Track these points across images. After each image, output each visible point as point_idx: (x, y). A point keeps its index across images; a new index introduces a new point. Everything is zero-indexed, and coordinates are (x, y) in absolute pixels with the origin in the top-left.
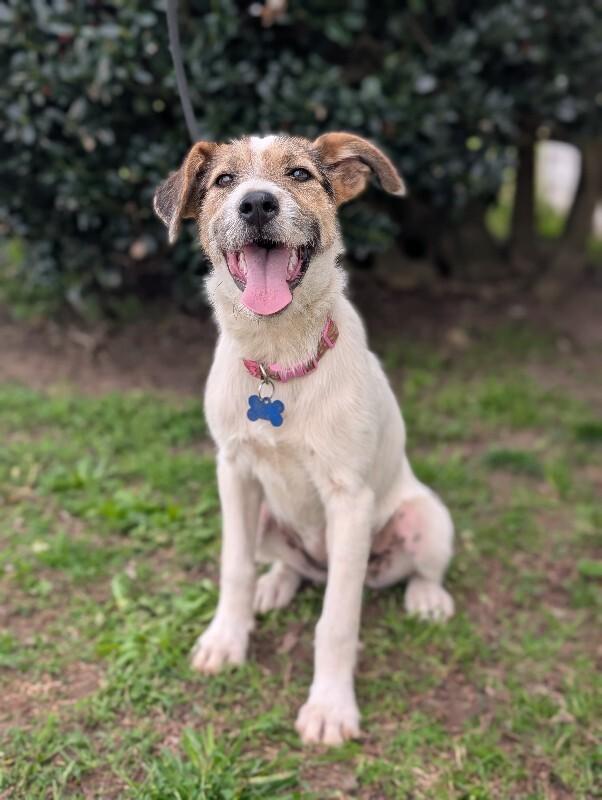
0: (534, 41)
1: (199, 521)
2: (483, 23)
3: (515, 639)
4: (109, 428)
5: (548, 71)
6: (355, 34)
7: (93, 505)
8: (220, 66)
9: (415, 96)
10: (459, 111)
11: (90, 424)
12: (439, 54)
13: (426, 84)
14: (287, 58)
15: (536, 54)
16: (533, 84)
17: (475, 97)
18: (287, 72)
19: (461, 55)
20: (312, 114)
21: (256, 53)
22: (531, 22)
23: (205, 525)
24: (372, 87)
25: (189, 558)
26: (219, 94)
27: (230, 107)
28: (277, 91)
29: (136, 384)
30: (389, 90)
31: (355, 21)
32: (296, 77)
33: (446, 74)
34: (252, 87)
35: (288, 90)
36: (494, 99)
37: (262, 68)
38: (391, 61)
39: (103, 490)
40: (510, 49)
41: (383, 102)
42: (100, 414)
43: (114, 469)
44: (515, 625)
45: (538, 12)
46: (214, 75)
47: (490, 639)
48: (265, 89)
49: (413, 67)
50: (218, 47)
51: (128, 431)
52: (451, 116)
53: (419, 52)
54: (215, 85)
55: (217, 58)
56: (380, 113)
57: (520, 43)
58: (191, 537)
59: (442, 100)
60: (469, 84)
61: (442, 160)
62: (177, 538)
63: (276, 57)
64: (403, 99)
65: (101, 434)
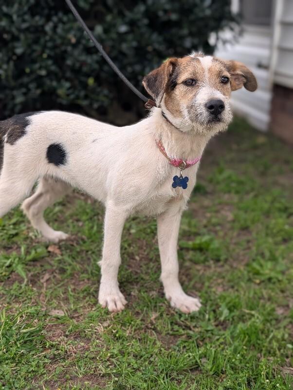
0: (174, 11)
1: (12, 226)
5: (178, 24)
6: (92, 4)
8: (27, 17)
10: (139, 42)
12: (129, 15)
13: (123, 29)
14: (60, 14)
15: (174, 17)
16: (174, 31)
17: (147, 36)
18: (60, 21)
19: (139, 16)
20: (70, 40)
21: (46, 11)
23: (14, 229)
24: (99, 29)
26: (27, 29)
27: (31, 36)
28: (55, 28)
30: (106, 31)
32: (64, 23)
33: (132, 24)
34: (43, 26)
35: (59, 30)
36: (155, 37)
37: (48, 19)
38: (109, 18)
40: (161, 13)
41: (104, 37)
44: (148, 268)
46: (24, 21)
48: (48, 28)
49: (119, 21)
50: (26, 8)
52: (134, 44)
53: (121, 14)
54: (24, 26)
55: (25, 13)
57: (166, 11)
58: (6, 234)
59: (130, 37)
60: (144, 30)
61: (131, 64)
63: (56, 14)
64: (114, 35)
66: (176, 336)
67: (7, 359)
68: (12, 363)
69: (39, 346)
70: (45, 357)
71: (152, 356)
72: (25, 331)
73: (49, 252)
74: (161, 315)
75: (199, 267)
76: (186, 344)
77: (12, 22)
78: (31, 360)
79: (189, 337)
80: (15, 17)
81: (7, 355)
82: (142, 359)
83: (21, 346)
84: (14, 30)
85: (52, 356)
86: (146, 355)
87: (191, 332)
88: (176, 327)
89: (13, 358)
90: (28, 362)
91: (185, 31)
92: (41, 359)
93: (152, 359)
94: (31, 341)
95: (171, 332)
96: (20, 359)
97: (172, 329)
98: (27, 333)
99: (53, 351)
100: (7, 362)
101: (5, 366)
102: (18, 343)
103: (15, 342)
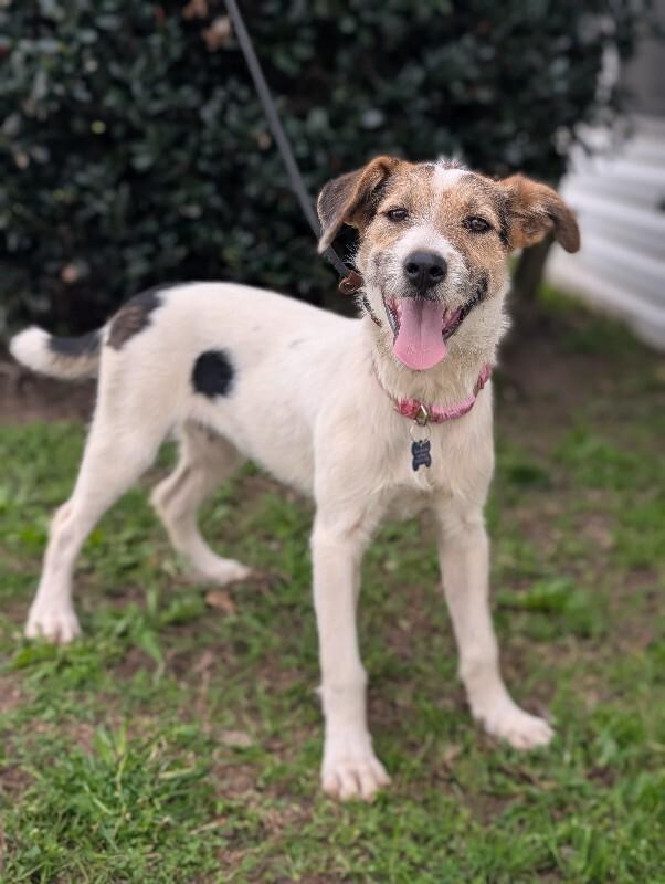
0: (485, 82)
1: (123, 548)
2: (432, 60)
3: (428, 659)
4: (32, 457)
5: (492, 112)
6: (305, 64)
7: (13, 531)
8: (163, 88)
9: (363, 131)
11: (12, 453)
12: (386, 89)
13: (373, 119)
14: (233, 84)
15: (485, 95)
16: (482, 125)
17: (423, 135)
18: (233, 98)
19: (408, 92)
20: (255, 142)
21: (201, 77)
22: (480, 63)
23: (129, 552)
25: (110, 583)
26: (161, 117)
27: (170, 131)
28: (221, 116)
29: (64, 415)
30: (336, 122)
31: (303, 51)
32: (241, 104)
33: (393, 109)
34: (195, 111)
35: (233, 118)
37: (206, 93)
38: (340, 95)
39: (23, 517)
40: (457, 88)
41: (330, 135)
42: (22, 443)
43: (36, 496)
44: (430, 647)
45: (487, 53)
46: (156, 97)
47: (404, 658)
48: (208, 113)
49: (361, 101)
50: (161, 69)
51: (52, 461)
53: (367, 87)
54: (156, 107)
55: (157, 80)
56: (325, 145)
57: (468, 83)
59: (388, 137)
60: (417, 122)
62: (99, 564)
63: (223, 83)
64: (350, 133)
65: (24, 462)
66: (500, 796)
67: (133, 835)
68: (145, 844)
69: (201, 810)
70: (216, 833)
71: (451, 838)
72: (169, 775)
73: (209, 606)
74: (467, 751)
75: (542, 649)
76: (524, 815)
77: (129, 97)
78: (186, 839)
79: (531, 800)
80: (137, 88)
81: (133, 827)
82: (431, 844)
83: (164, 808)
84: (133, 115)
85: (231, 833)
86: (438, 838)
87: (534, 791)
88: (499, 778)
89: (148, 834)
90: (180, 842)
91: (507, 128)
92: (206, 839)
93: (453, 845)
94: (183, 798)
95: (489, 789)
96: (162, 836)
97: (492, 783)
98: (172, 780)
99: (233, 823)
100: (134, 841)
101: (130, 850)
102: (156, 801)
103: (151, 800)
